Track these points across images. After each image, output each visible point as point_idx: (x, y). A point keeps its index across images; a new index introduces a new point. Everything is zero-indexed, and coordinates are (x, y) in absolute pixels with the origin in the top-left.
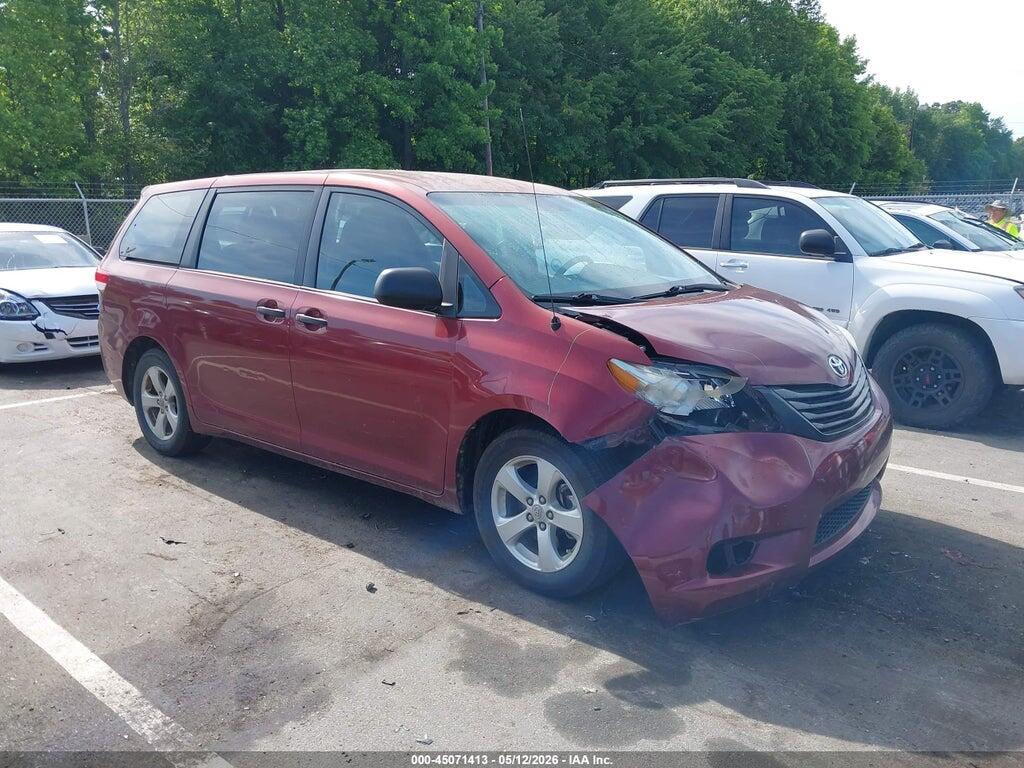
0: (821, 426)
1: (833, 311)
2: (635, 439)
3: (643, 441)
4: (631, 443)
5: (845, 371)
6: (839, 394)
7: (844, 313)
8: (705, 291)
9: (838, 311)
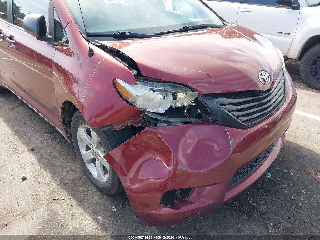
0: (244, 119)
1: (287, 34)
2: (135, 123)
3: (139, 125)
4: (132, 126)
5: (268, 82)
6: (260, 98)
7: (292, 35)
8: (208, 28)
9: (289, 34)
